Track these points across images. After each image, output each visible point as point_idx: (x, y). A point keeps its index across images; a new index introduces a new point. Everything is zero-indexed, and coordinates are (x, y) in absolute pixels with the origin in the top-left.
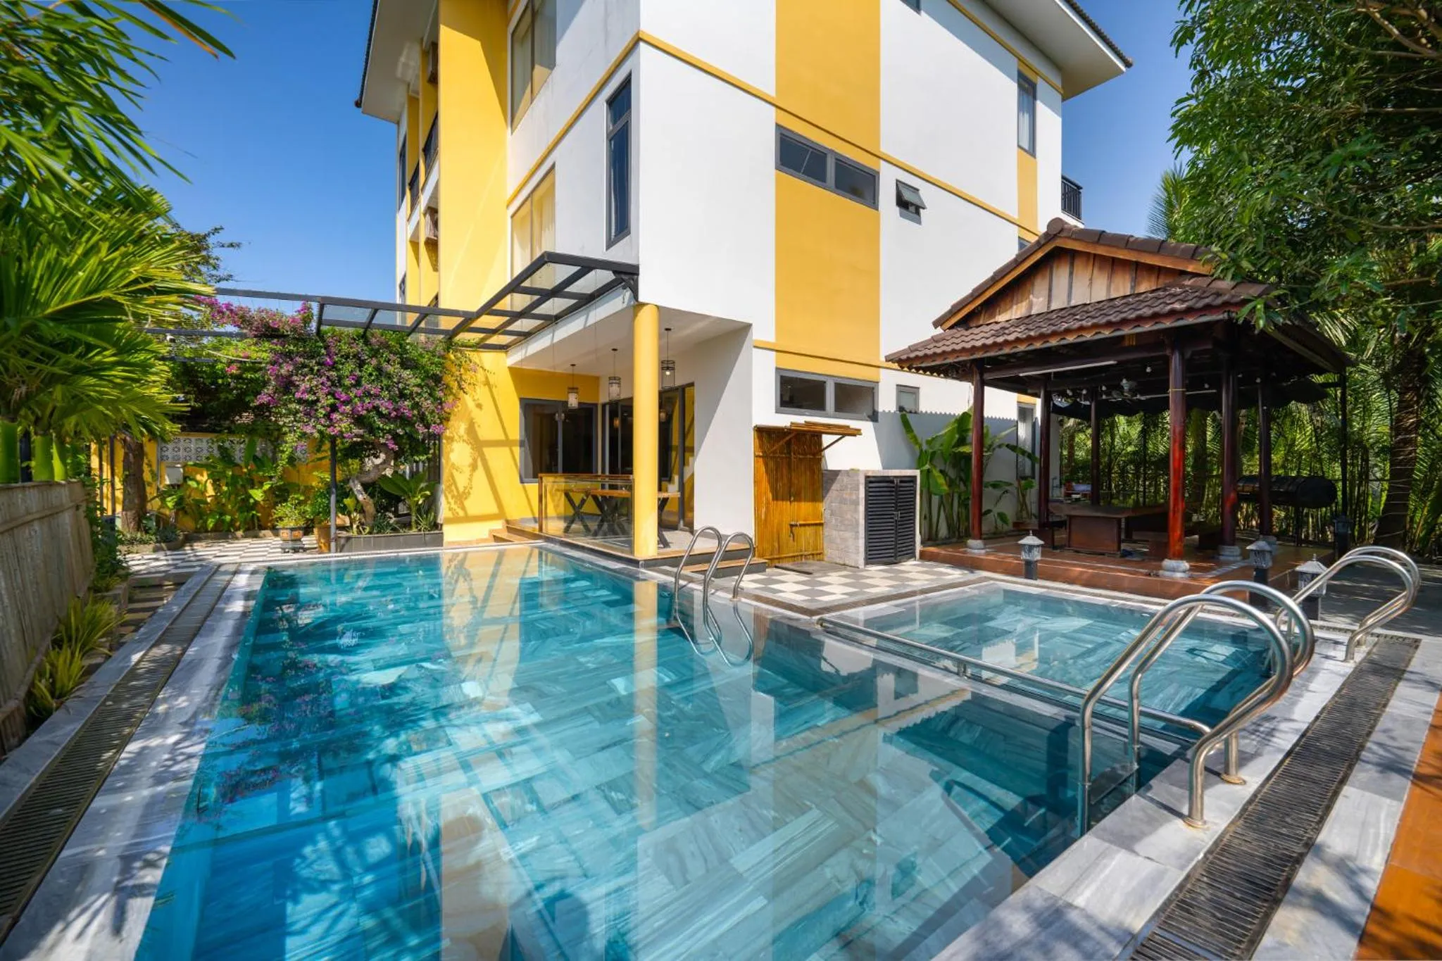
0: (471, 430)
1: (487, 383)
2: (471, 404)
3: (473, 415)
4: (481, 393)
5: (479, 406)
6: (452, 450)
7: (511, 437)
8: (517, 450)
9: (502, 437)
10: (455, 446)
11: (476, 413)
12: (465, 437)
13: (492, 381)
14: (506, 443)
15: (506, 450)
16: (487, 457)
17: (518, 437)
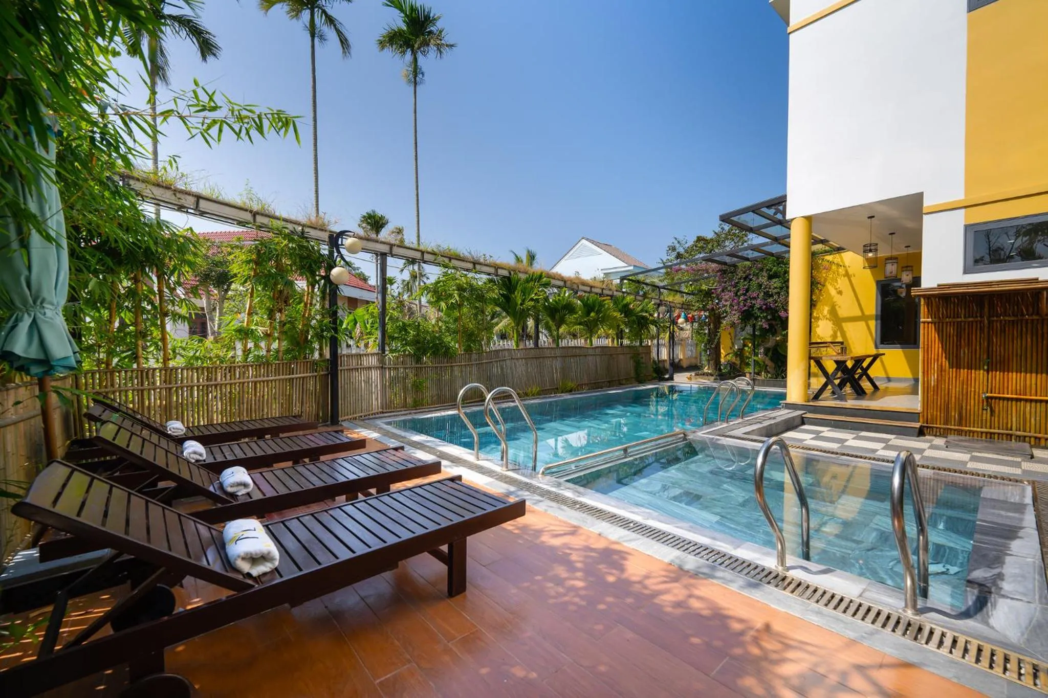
0: (833, 312)
1: (847, 274)
2: (833, 292)
3: (835, 300)
4: (842, 283)
5: (840, 293)
6: (818, 326)
7: (867, 313)
8: (873, 324)
9: (859, 314)
10: (820, 323)
11: (837, 298)
12: (828, 316)
13: (850, 272)
14: (863, 318)
15: (863, 324)
16: (845, 329)
17: (874, 312)
